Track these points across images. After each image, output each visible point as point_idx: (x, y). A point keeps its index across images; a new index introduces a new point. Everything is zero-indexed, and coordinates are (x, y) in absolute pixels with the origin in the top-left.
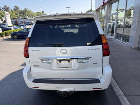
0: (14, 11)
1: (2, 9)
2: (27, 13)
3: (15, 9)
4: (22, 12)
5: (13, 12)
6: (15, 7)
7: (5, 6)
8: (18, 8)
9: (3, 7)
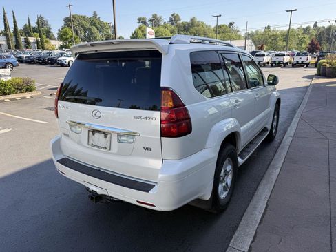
0: (169, 25)
1: (148, 23)
2: (193, 30)
3: (171, 20)
4: (184, 26)
5: (166, 27)
6: (172, 15)
7: (155, 16)
8: (179, 19)
9: (151, 17)
